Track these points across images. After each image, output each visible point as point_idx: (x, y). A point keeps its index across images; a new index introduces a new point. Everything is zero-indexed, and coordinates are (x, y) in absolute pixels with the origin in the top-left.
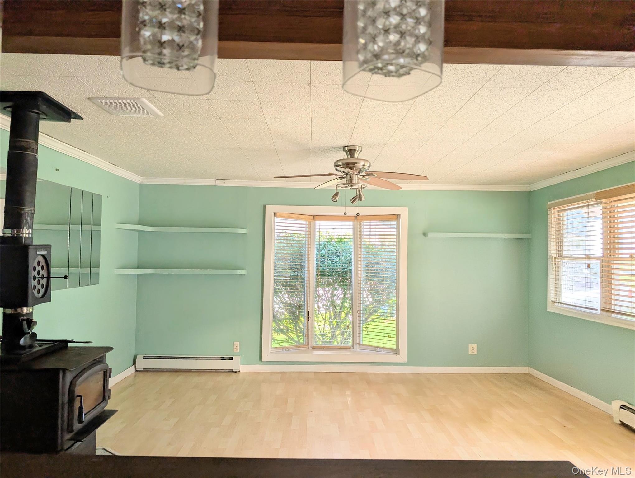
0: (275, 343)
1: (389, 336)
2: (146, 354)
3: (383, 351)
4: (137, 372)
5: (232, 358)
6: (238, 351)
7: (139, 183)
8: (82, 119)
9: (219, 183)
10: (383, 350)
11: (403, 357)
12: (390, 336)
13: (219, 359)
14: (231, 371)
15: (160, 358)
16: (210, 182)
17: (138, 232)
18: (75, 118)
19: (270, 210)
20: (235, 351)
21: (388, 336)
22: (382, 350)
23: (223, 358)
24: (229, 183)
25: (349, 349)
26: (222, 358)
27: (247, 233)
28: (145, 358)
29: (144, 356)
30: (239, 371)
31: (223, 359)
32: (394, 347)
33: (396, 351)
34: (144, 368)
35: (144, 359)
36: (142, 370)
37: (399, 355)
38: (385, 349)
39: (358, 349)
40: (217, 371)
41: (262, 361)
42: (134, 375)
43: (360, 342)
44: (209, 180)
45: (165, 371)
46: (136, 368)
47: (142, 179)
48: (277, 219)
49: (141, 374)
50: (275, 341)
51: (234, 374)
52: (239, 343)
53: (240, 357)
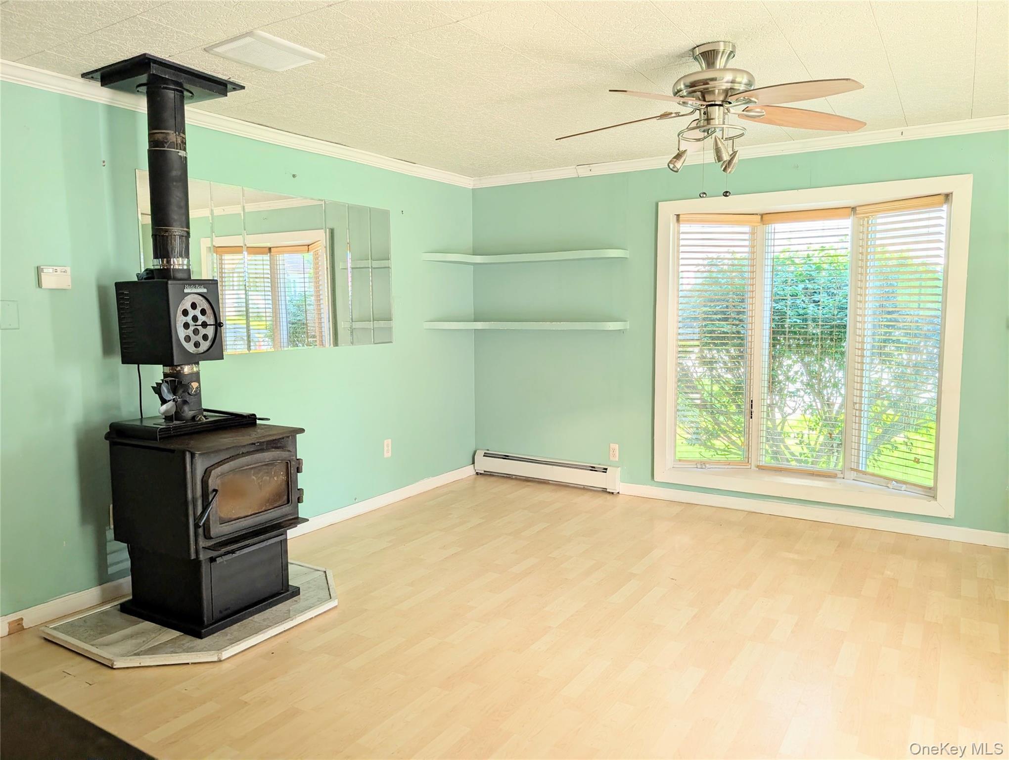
0: (717, 454)
1: (915, 458)
2: (489, 449)
3: (903, 489)
4: (478, 475)
5: (606, 469)
6: (617, 460)
7: (471, 188)
8: (243, 88)
9: (583, 172)
10: (904, 486)
11: (945, 505)
12: (919, 459)
13: (588, 470)
14: (604, 491)
15: (506, 457)
16: (568, 172)
17: (472, 266)
18: (234, 89)
19: (667, 210)
20: (612, 458)
21: (913, 459)
22: (901, 487)
23: (594, 467)
24: (599, 170)
25: (835, 476)
26: (592, 467)
27: (628, 257)
28: (486, 455)
29: (485, 453)
30: (618, 493)
31: (593, 469)
32: (931, 484)
33: (931, 493)
34: (485, 470)
35: (484, 457)
36: (483, 472)
37: (936, 501)
38: (908, 486)
39: (853, 480)
40: (585, 489)
41: (655, 480)
42: (474, 477)
43: (858, 466)
44: (565, 169)
45: (512, 479)
46: (476, 469)
47: (474, 180)
48: (684, 227)
49: (482, 480)
50: (718, 451)
51: (609, 497)
52: (617, 445)
53: (620, 468)
